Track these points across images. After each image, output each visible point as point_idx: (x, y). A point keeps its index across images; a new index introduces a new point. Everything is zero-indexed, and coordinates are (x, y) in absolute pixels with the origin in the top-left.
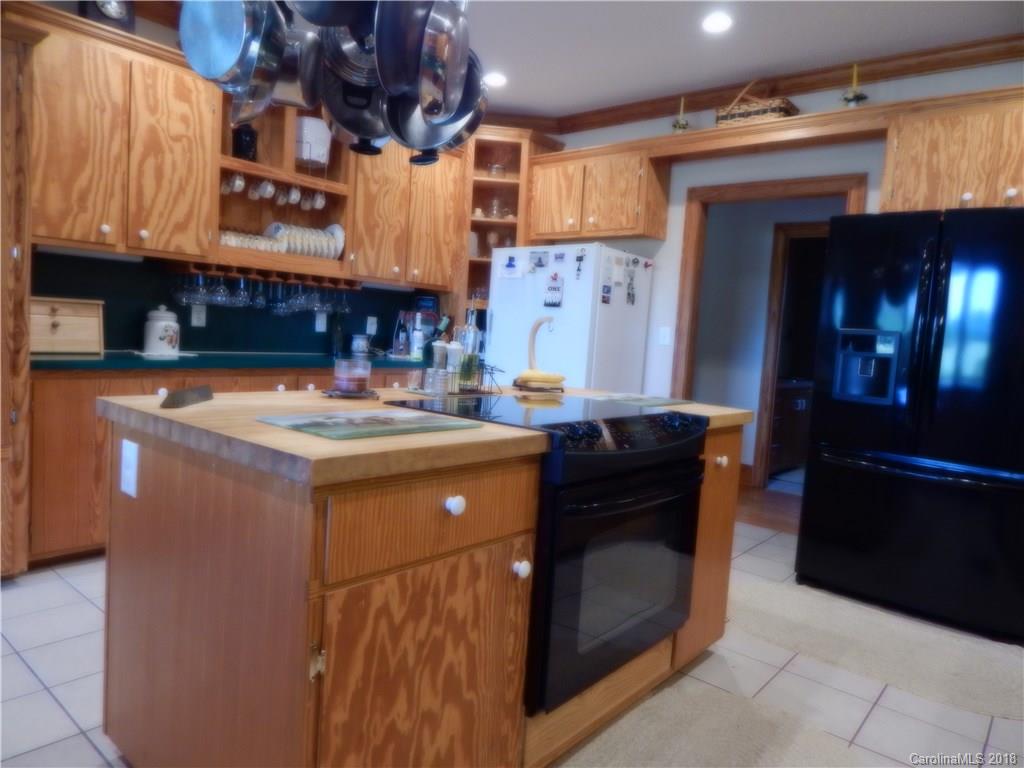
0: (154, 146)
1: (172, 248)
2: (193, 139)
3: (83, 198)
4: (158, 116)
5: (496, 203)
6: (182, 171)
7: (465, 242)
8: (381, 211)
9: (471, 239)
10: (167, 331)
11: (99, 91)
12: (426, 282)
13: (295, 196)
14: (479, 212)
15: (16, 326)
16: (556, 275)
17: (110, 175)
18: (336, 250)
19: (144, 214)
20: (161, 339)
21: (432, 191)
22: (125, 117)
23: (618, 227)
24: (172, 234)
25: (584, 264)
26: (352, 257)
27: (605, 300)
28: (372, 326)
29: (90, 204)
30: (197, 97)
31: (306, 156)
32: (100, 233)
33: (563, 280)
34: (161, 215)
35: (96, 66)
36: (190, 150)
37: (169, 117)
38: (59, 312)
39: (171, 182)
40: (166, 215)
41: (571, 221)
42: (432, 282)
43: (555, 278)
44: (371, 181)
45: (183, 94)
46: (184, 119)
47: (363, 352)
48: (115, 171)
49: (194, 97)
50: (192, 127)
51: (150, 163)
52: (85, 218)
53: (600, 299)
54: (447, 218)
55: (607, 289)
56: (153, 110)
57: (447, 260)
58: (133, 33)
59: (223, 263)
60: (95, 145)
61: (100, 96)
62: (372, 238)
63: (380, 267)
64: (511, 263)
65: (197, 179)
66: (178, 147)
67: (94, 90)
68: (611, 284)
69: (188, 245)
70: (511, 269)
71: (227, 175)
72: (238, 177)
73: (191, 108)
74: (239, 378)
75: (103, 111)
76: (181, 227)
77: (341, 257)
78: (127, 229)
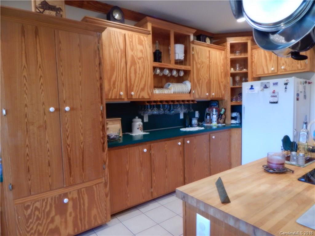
0: (134, 63)
1: (141, 97)
2: (144, 58)
3: (114, 84)
4: (134, 51)
5: (238, 65)
6: (142, 69)
7: (228, 81)
8: (202, 74)
9: (230, 79)
10: (139, 126)
11: (116, 46)
12: (216, 97)
13: (175, 73)
14: (232, 69)
15: (103, 134)
16: (274, 91)
17: (121, 75)
18: (188, 90)
19: (132, 86)
20: (138, 129)
21: (216, 64)
22: (124, 54)
23: (297, 69)
24: (140, 92)
25: (288, 86)
26: (194, 92)
27: (298, 99)
28: (197, 114)
29: (116, 86)
30: (145, 43)
31: (177, 58)
32: (120, 95)
33: (278, 93)
34: (137, 86)
35: (115, 37)
36: (144, 62)
37: (137, 51)
38: (108, 124)
39: (139, 74)
40: (138, 86)
41: (273, 69)
42: (218, 97)
43: (274, 92)
44: (198, 64)
45: (141, 43)
46: (141, 51)
47: (196, 124)
48: (123, 73)
49: (144, 43)
50: (144, 54)
51: (133, 68)
52: (115, 90)
53: (296, 99)
54: (221, 73)
55: (298, 95)
56: (132, 50)
57: (222, 88)
58: (124, 24)
59: (155, 100)
60: (116, 64)
61: (117, 48)
62: (199, 84)
63: (202, 94)
64: (252, 88)
65: (146, 72)
66: (140, 61)
67: (115, 46)
68: (299, 93)
69: (145, 95)
70: (252, 90)
71: (155, 68)
72: (158, 69)
73: (143, 47)
74: (167, 142)
75: (118, 53)
76: (143, 89)
77: (190, 92)
78: (127, 93)
